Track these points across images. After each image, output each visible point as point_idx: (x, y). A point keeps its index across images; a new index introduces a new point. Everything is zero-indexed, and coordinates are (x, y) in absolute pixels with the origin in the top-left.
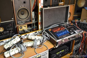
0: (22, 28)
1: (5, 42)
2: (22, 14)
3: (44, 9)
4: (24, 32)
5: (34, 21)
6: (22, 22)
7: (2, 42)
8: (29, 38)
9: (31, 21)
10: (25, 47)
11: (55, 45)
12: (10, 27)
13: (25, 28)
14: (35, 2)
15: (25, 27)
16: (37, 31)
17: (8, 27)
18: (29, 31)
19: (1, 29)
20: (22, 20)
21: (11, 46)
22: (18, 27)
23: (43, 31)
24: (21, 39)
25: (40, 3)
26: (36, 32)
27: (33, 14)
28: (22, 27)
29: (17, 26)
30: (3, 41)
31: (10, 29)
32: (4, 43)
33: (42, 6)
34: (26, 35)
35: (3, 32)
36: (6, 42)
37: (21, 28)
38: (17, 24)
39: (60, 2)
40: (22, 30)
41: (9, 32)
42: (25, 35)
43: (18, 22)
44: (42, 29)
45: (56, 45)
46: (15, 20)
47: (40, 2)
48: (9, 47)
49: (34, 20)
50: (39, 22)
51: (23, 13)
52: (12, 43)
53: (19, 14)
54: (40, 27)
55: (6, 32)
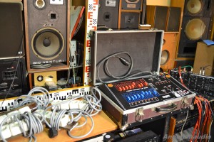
0: (42, 80)
2: (46, 45)
3: (97, 32)
5: (73, 65)
6: (44, 64)
9: (65, 63)
11: (120, 124)
12: (12, 73)
13: (50, 80)
14: (79, 18)
15: (51, 77)
17: (6, 74)
20: (43, 58)
22: (33, 75)
25: (89, 18)
26: (75, 91)
27: (73, 46)
28: (42, 77)
29: (31, 71)
31: (12, 78)
33: (93, 25)
37: (40, 79)
38: (31, 68)
39: (141, 23)
40: (42, 84)
41: (9, 85)
43: (34, 63)
45: (123, 125)
46: (26, 56)
47: (90, 16)
49: (75, 62)
51: (47, 41)
53: (37, 43)
54: (86, 80)
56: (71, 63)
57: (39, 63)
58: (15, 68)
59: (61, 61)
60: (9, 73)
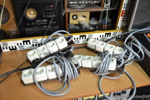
0: (77, 18)
1: (34, 44)
4: (80, 29)
6: (79, 4)
7: (26, 42)
8: (88, 46)
9: (100, 5)
10: (76, 69)
12: (51, 11)
13: (84, 19)
15: (84, 17)
16: (112, 32)
17: (45, 11)
18: (92, 28)
19: (32, 12)
21: (43, 56)
22: (69, 14)
23: (128, 34)
24: (69, 44)
26: (107, 34)
28: (77, 16)
29: (67, 10)
30: (29, 41)
31: (51, 16)
32: (31, 45)
34: (83, 36)
35: (34, 20)
36: (36, 45)
37: (75, 17)
38: (68, 7)
40: (76, 22)
41: (48, 22)
42: (80, 37)
43: (71, 3)
44: (125, 28)
48: (38, 57)
49: (109, 4)
50: (123, 9)
52: (46, 51)
55: (40, 21)
56: (105, 5)
57: (76, 3)
58: (54, 6)
59: (95, 2)
60: (48, 11)
